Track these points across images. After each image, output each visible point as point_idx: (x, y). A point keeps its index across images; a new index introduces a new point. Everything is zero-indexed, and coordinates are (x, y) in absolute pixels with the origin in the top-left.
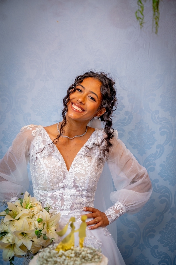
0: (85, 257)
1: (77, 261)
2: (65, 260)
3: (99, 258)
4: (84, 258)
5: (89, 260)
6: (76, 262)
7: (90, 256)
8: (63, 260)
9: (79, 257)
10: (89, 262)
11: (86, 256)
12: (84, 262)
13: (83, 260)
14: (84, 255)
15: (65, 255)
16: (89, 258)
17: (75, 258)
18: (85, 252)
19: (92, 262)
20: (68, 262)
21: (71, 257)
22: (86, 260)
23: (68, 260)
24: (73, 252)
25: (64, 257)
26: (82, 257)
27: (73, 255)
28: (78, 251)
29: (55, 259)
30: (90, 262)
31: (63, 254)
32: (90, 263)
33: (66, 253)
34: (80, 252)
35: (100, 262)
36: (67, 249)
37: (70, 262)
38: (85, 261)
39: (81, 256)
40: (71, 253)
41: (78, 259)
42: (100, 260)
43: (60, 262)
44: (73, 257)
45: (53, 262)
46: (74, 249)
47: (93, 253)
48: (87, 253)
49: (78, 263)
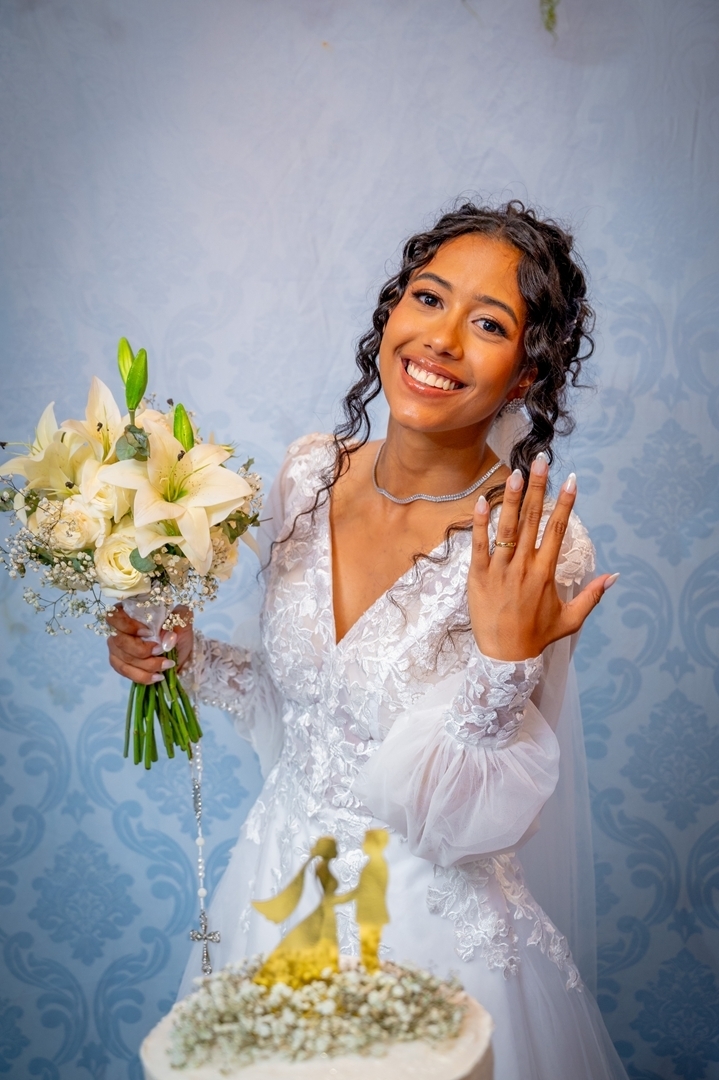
0: (383, 1015)
1: (348, 1033)
2: (294, 1027)
3: (448, 1018)
4: (381, 1017)
5: (405, 1027)
6: (342, 1039)
7: (405, 1013)
8: (284, 1030)
9: (355, 1013)
10: (401, 1036)
11: (390, 1011)
12: (378, 1039)
13: (375, 1030)
14: (379, 1008)
15: (293, 1009)
16: (401, 1023)
17: (337, 1022)
18: (384, 994)
19: (416, 1038)
20: (306, 1039)
21: (320, 1016)
22: (388, 1029)
23: (307, 1028)
24: (333, 991)
25: (288, 1017)
26: (370, 1014)
27: (328, 1007)
28: (352, 989)
30: (410, 1036)
31: (286, 1002)
32: (405, 1040)
33: (298, 998)
34: (361, 992)
35: (456, 1036)
36: (307, 976)
37: (314, 1039)
38: (385, 1034)
39: (363, 1010)
40: (324, 998)
41: (352, 1025)
42: (455, 1028)
43: (269, 1038)
44: (329, 1016)
45: (238, 1039)
46: (337, 978)
47: (421, 994)
48: (391, 996)
49: (350, 1041)
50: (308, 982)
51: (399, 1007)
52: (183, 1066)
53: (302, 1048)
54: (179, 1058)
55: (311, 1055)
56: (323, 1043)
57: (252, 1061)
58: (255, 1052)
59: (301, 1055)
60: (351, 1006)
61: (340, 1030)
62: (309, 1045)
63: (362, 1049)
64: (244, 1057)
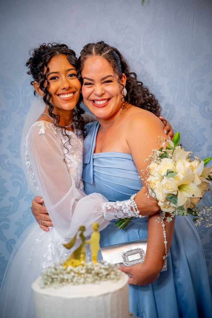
2: (74, 277)
3: (116, 275)
4: (97, 274)
5: (104, 277)
6: (88, 279)
7: (105, 272)
8: (71, 277)
9: (90, 273)
10: (103, 279)
11: (99, 272)
12: (97, 279)
13: (96, 277)
14: (97, 272)
15: (74, 272)
16: (103, 275)
17: (86, 275)
18: (99, 267)
19: (107, 280)
20: (78, 279)
21: (81, 274)
23: (78, 277)
24: (84, 268)
25: (72, 274)
26: (95, 273)
27: (84, 271)
28: (90, 267)
29: (61, 276)
30: (106, 279)
31: (71, 270)
32: (104, 280)
33: (75, 270)
34: (92, 268)
35: (119, 279)
36: (77, 265)
37: (80, 279)
38: (99, 278)
39: (93, 272)
40: (82, 269)
41: (90, 276)
42: (118, 277)
43: (67, 280)
44: (84, 274)
45: (59, 280)
46: (86, 264)
47: (109, 269)
48: (100, 268)
49: (89, 280)
50: (78, 266)
51: (103, 271)
52: (44, 288)
53: (77, 282)
54: (43, 285)
55: (79, 284)
56: (82, 280)
57: (63, 285)
58: (64, 283)
59: (76, 284)
60: (90, 271)
61: (87, 277)
62: (78, 281)
63: (93, 282)
64: (61, 285)
